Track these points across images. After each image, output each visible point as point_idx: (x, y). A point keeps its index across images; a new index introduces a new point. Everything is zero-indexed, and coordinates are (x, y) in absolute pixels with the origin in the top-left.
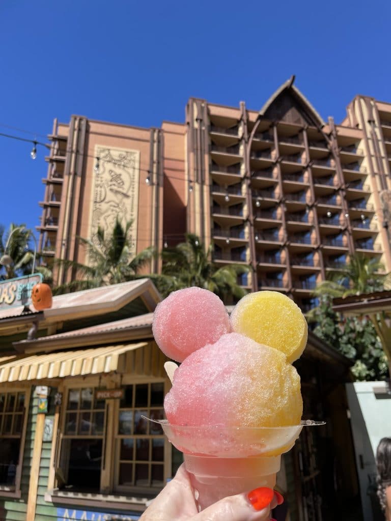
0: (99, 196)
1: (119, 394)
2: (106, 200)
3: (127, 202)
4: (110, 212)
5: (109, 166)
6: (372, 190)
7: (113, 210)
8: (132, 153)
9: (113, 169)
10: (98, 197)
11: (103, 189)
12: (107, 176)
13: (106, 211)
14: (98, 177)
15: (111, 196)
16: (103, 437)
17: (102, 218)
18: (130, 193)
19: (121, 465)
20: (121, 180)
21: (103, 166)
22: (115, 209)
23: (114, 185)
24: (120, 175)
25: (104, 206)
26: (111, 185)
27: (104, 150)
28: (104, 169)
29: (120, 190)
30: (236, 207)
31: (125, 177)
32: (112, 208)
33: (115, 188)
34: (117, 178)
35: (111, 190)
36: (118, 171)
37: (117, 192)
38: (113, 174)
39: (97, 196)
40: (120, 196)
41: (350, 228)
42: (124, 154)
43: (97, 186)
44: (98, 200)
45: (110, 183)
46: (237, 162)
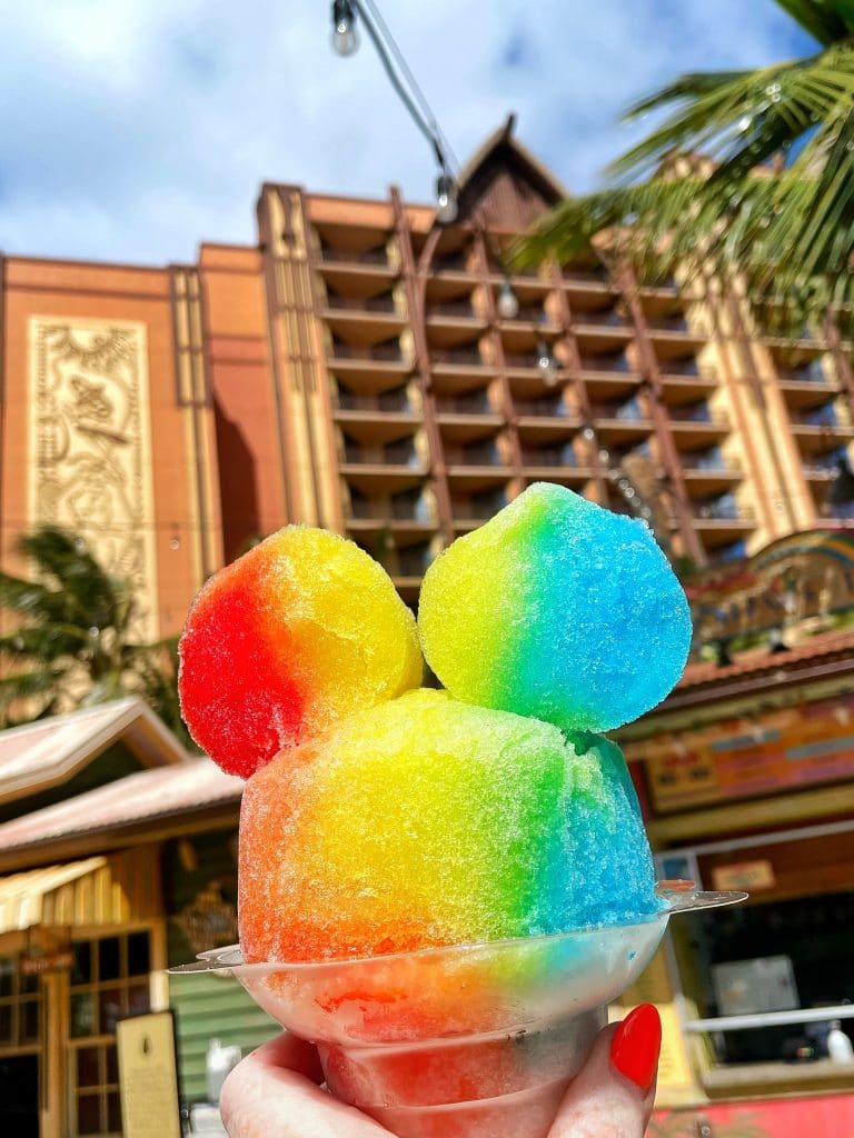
0: (49, 446)
1: (65, 960)
2: (70, 456)
3: (124, 455)
4: (80, 486)
5: (70, 369)
6: (722, 376)
7: (88, 481)
8: (126, 333)
9: (82, 375)
10: (49, 450)
11: (59, 431)
12: (65, 395)
13: (72, 482)
14: (45, 398)
15: (79, 444)
17: (62, 503)
18: (129, 433)
20: (102, 401)
21: (55, 368)
22: (93, 475)
23: (87, 415)
24: (100, 389)
25: (65, 471)
26: (80, 417)
27: (53, 330)
28: (59, 377)
29: (103, 426)
30: (400, 444)
31: (113, 393)
32: (86, 473)
33: (90, 422)
34: (91, 397)
35: (81, 429)
36: (93, 378)
37: (94, 434)
38: (81, 388)
39: (44, 447)
40: (103, 444)
41: (677, 473)
42: (106, 335)
43: (43, 421)
44: (49, 455)
45: (76, 413)
46: (389, 334)
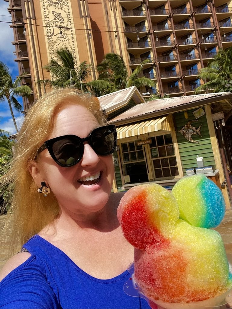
0: (49, 31)
1: (149, 142)
2: (55, 34)
4: (59, 42)
5: (52, 8)
9: (55, 10)
12: (51, 16)
14: (46, 18)
16: (145, 160)
18: (69, 26)
19: (155, 170)
20: (61, 17)
21: (47, 9)
22: (61, 39)
23: (58, 22)
24: (60, 14)
25: (54, 38)
28: (49, 11)
29: (62, 25)
31: (64, 15)
32: (59, 38)
33: (58, 24)
34: (58, 16)
35: (56, 26)
36: (58, 11)
37: (60, 27)
38: (55, 13)
41: (218, 27)
43: (46, 24)
44: (49, 34)
45: (54, 21)
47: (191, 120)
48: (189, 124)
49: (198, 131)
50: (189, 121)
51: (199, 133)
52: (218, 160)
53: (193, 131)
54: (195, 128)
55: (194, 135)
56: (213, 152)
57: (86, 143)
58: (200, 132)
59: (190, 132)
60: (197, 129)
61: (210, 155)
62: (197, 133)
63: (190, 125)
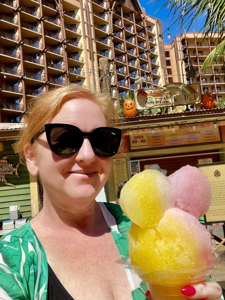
6: (83, 47)
47: (9, 155)
48: (4, 159)
49: (15, 170)
50: (5, 156)
51: (16, 173)
52: (35, 209)
53: (8, 170)
54: (12, 165)
55: (10, 174)
56: (30, 200)
57: (86, 138)
58: (18, 172)
59: (4, 170)
60: (14, 167)
61: (27, 203)
62: (14, 173)
63: (6, 161)
